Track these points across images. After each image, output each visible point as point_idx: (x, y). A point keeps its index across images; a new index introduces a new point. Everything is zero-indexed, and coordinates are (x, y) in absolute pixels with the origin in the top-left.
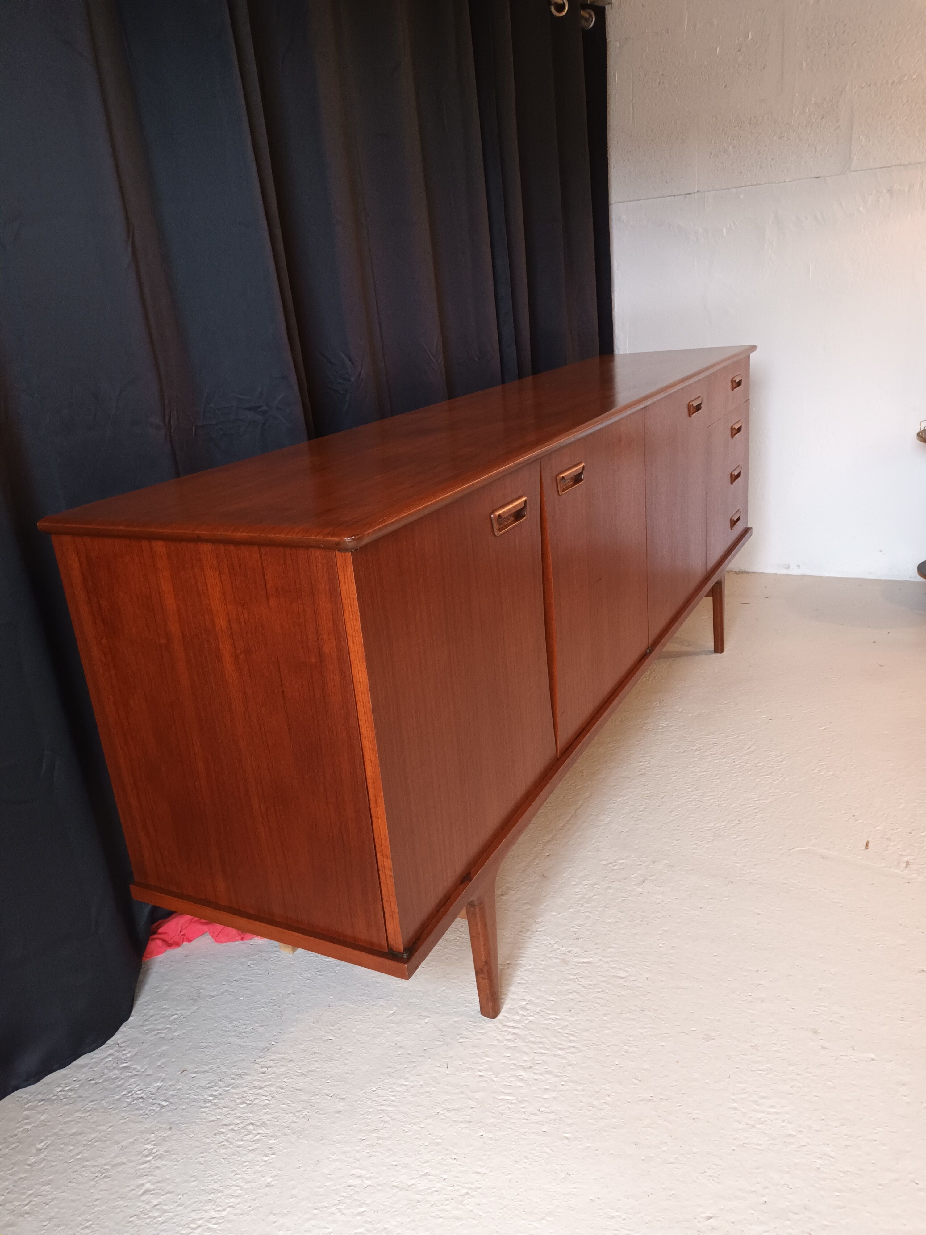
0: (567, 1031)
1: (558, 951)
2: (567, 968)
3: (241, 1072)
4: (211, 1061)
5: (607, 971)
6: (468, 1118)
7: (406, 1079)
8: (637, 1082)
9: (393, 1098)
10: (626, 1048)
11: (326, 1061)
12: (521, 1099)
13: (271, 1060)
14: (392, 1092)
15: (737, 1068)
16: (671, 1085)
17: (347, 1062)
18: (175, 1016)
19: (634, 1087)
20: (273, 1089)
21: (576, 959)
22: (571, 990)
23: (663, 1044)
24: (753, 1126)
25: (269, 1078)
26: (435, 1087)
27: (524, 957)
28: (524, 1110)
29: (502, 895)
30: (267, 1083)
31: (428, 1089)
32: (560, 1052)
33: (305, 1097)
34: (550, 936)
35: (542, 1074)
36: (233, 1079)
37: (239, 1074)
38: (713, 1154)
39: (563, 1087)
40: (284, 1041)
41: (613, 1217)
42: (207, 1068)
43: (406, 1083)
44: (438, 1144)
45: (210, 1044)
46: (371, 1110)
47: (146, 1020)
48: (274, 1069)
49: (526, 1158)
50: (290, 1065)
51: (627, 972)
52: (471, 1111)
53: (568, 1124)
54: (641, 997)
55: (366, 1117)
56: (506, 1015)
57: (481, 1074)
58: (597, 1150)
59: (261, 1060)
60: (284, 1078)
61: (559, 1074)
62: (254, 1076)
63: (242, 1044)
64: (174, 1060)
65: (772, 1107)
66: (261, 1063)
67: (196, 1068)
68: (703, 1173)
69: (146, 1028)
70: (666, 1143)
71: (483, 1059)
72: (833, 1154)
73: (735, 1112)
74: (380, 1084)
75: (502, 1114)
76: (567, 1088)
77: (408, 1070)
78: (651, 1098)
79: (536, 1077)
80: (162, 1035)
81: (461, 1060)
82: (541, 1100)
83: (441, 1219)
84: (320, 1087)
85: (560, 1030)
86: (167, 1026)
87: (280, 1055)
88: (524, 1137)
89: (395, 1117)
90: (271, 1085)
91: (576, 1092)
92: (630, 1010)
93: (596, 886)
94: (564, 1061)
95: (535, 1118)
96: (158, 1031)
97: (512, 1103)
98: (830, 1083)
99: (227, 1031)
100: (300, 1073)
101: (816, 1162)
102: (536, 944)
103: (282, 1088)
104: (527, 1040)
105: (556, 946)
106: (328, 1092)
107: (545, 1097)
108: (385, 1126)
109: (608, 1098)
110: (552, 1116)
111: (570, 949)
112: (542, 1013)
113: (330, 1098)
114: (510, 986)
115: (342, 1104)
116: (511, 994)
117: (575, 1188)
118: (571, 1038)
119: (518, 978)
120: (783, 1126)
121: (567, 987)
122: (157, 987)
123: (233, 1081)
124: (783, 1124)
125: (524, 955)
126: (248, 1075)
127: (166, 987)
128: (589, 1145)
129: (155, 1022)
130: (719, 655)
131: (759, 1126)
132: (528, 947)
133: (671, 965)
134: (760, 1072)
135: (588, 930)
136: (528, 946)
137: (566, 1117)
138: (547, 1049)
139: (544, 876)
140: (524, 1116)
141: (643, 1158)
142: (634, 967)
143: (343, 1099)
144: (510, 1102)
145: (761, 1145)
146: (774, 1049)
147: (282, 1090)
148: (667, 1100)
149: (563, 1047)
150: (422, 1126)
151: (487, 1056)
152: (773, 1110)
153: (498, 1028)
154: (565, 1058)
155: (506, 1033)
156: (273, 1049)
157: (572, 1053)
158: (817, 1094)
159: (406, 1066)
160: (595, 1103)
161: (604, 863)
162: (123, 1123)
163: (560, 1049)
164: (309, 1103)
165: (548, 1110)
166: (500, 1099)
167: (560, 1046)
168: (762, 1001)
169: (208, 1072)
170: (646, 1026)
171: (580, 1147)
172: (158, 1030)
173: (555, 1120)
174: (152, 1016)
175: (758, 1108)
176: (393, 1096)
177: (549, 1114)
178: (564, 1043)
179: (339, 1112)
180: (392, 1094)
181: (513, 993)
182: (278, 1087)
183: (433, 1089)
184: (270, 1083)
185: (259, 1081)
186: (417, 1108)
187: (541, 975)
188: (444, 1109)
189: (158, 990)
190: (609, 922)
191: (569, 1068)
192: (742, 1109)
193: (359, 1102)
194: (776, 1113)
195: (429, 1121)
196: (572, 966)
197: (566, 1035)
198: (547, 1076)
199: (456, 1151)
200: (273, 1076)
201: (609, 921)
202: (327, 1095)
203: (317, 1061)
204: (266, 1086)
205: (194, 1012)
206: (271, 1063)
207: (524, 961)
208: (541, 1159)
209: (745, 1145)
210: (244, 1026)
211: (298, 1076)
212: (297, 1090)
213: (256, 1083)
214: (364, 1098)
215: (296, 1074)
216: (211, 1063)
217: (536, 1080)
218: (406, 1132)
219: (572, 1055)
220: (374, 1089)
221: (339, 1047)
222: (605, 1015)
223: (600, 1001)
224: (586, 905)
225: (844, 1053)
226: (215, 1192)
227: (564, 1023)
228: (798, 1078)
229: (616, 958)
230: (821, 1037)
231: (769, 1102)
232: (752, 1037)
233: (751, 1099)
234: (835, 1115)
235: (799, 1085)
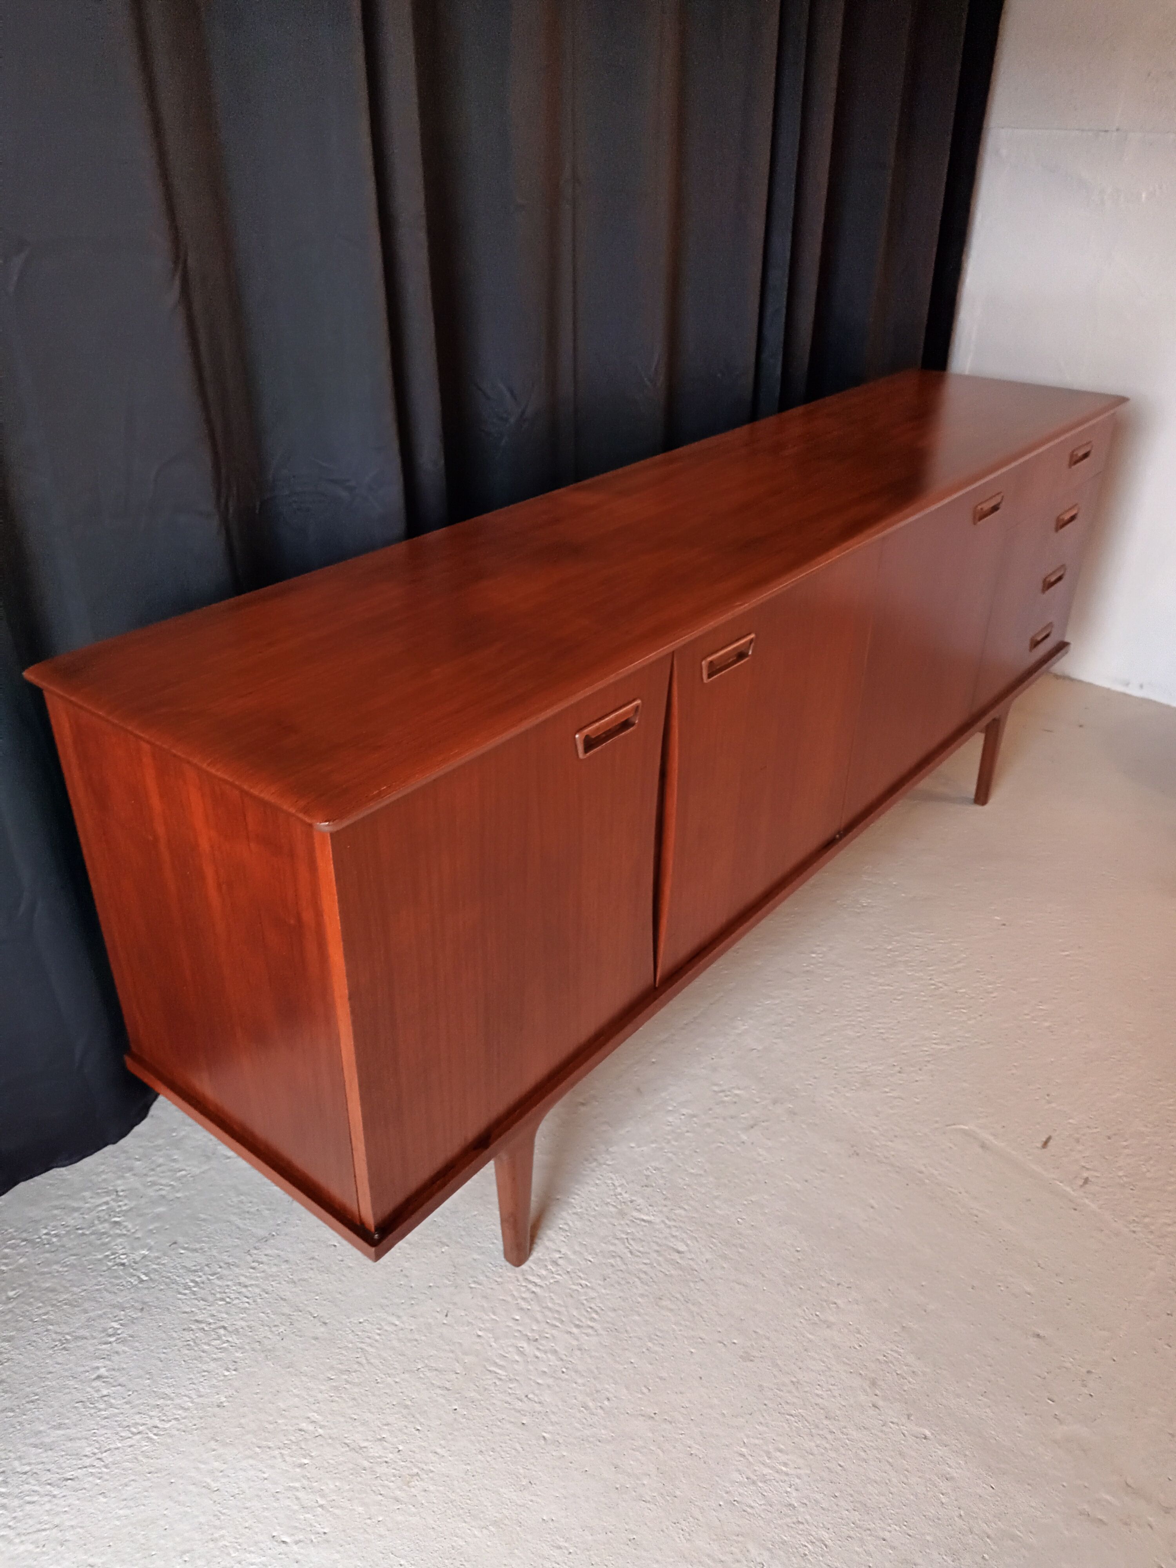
0: (592, 1305)
1: (619, 1197)
2: (622, 1222)
3: (230, 1260)
4: (204, 1239)
5: (666, 1238)
6: (448, 1385)
7: (399, 1317)
8: (645, 1390)
9: (378, 1337)
10: (650, 1344)
11: (323, 1271)
12: (512, 1376)
13: (266, 1255)
14: (379, 1329)
15: (765, 1405)
16: (683, 1405)
17: (343, 1278)
18: (183, 1173)
19: (640, 1396)
20: (257, 1291)
21: (636, 1214)
22: (615, 1252)
23: (693, 1350)
24: (754, 1483)
25: (257, 1277)
26: (426, 1336)
27: (578, 1195)
28: (510, 1391)
29: (583, 1104)
30: (254, 1282)
31: (417, 1337)
32: (575, 1330)
33: (286, 1310)
34: (617, 1175)
35: (545, 1352)
36: (220, 1267)
37: (228, 1263)
38: (696, 1503)
39: (563, 1375)
40: (286, 1235)
41: (560, 1548)
42: (198, 1246)
43: (397, 1323)
44: (407, 1407)
45: (209, 1217)
46: (350, 1345)
47: (153, 1170)
48: (266, 1267)
49: (493, 1450)
50: (284, 1266)
51: (687, 1245)
52: (454, 1376)
53: (552, 1422)
54: (692, 1285)
55: (343, 1352)
56: (533, 1266)
57: (480, 1333)
58: (571, 1463)
59: (255, 1252)
60: (273, 1281)
61: (564, 1357)
62: (243, 1270)
63: (241, 1226)
64: (168, 1227)
65: (785, 1465)
66: (254, 1256)
67: (187, 1243)
68: (675, 1523)
69: (149, 1179)
70: (649, 1475)
71: (488, 1316)
72: (829, 1543)
73: (742, 1459)
74: (370, 1316)
75: (486, 1389)
76: (567, 1377)
77: (403, 1306)
78: (653, 1415)
79: (538, 1354)
80: (163, 1193)
81: (465, 1310)
82: (533, 1384)
83: (380, 1496)
84: (306, 1302)
85: (585, 1302)
86: (172, 1183)
87: (276, 1251)
88: (499, 1423)
89: (372, 1361)
90: (257, 1286)
91: (575, 1385)
92: (673, 1297)
93: (695, 1119)
94: (575, 1343)
95: (519, 1405)
96: (161, 1187)
97: (500, 1379)
98: (863, 1454)
99: (231, 1206)
100: (292, 1279)
101: (806, 1546)
102: (598, 1182)
103: (267, 1293)
104: (544, 1305)
105: (619, 1190)
106: (312, 1311)
107: (540, 1381)
108: (359, 1369)
109: (606, 1403)
110: (538, 1407)
111: (633, 1198)
112: (573, 1275)
113: (312, 1318)
114: (550, 1229)
115: (322, 1329)
116: (548, 1240)
117: (532, 1501)
118: (594, 1315)
119: (562, 1222)
120: (787, 1492)
121: (612, 1248)
122: (174, 1130)
123: (219, 1270)
124: (789, 1490)
125: (579, 1192)
126: (238, 1266)
127: (183, 1133)
128: (565, 1454)
129: (162, 1175)
130: (979, 808)
131: (760, 1484)
132: (588, 1183)
133: (741, 1250)
134: (788, 1417)
135: (663, 1177)
136: (588, 1181)
137: (553, 1413)
138: (562, 1322)
139: (638, 1090)
140: (508, 1399)
141: (618, 1486)
142: (697, 1241)
143: (325, 1323)
144: (499, 1376)
145: (752, 1507)
146: (816, 1391)
147: (266, 1295)
148: (671, 1423)
149: (581, 1324)
150: (397, 1380)
151: (494, 1313)
152: (784, 1469)
153: (518, 1280)
154: (577, 1340)
155: (523, 1289)
156: (272, 1241)
157: (587, 1335)
158: (842, 1464)
159: (403, 1301)
160: (591, 1404)
161: (716, 1088)
162: (97, 1290)
163: (577, 1326)
164: (290, 1318)
165: (536, 1399)
166: (490, 1371)
167: (577, 1323)
168: (828, 1327)
169: (197, 1252)
170: (683, 1323)
171: (554, 1453)
172: (162, 1185)
173: (539, 1413)
174: (160, 1166)
175: (768, 1461)
176: (379, 1335)
177: (536, 1405)
178: (583, 1320)
179: (316, 1339)
180: (378, 1331)
181: (549, 1240)
182: (264, 1290)
183: (423, 1338)
184: (257, 1282)
185: (246, 1277)
186: (399, 1357)
187: (589, 1223)
188: (427, 1366)
189: (174, 1134)
190: (691, 1174)
191: (578, 1353)
192: (750, 1458)
193: (341, 1332)
194: (787, 1474)
195: (407, 1376)
196: (628, 1222)
197: (589, 1310)
198: (549, 1355)
199: (422, 1420)
200: (262, 1275)
201: (692, 1171)
202: (311, 1314)
203: (312, 1269)
204: (252, 1285)
205: (203, 1172)
206: (264, 1259)
207: (575, 1200)
208: (508, 1456)
209: (735, 1503)
210: (250, 1205)
211: (288, 1282)
212: (282, 1299)
213: (242, 1279)
214: (347, 1329)
215: (287, 1279)
216: (203, 1242)
217: (537, 1357)
218: (378, 1383)
219: (586, 1338)
220: (361, 1320)
221: (340, 1258)
222: (642, 1295)
223: (642, 1276)
224: (674, 1143)
225: (895, 1420)
226: (165, 1396)
227: (593, 1294)
228: (829, 1436)
229: (681, 1224)
230: (877, 1392)
231: (783, 1458)
232: (798, 1370)
233: (765, 1448)
234: (852, 1496)
235: (827, 1446)
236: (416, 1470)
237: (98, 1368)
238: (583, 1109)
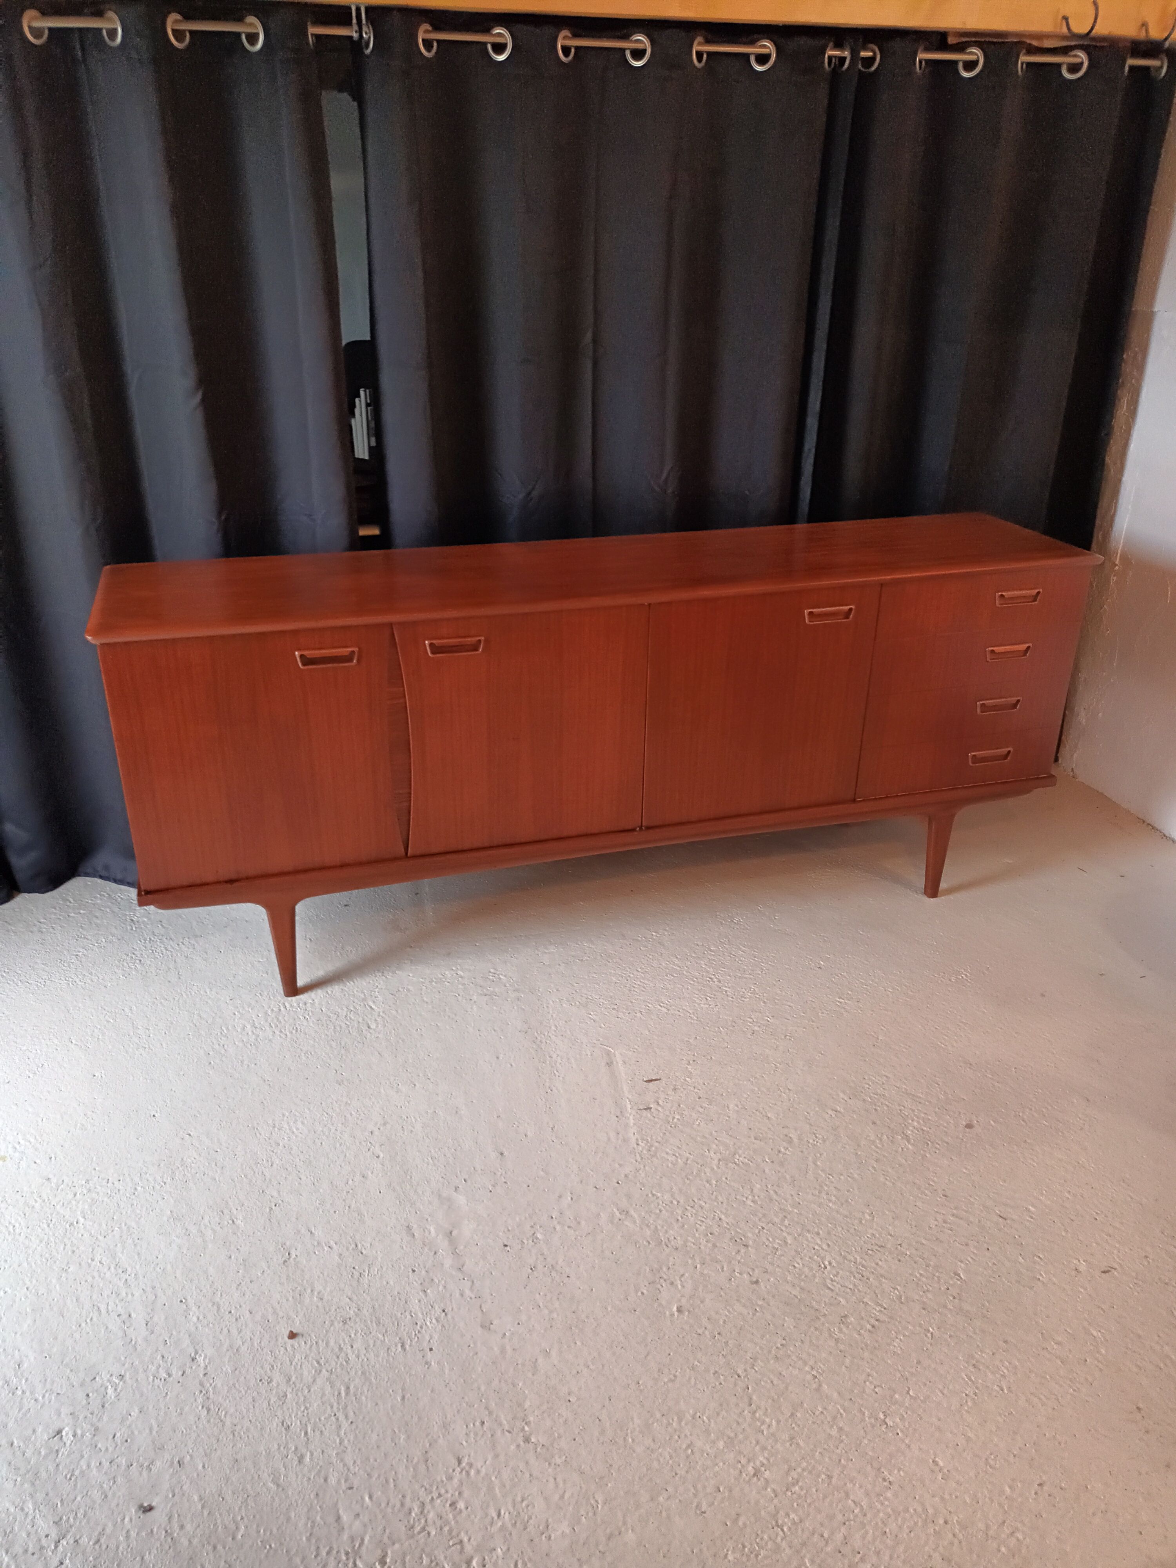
0: (298, 1028)
1: (373, 993)
2: (360, 1003)
5: (371, 1020)
6: (198, 1024)
7: (211, 991)
8: (276, 1070)
9: (193, 993)
10: (303, 1055)
12: (228, 1035)
15: (321, 1103)
16: (285, 1083)
19: (271, 1070)
20: (170, 953)
21: (371, 1003)
22: (339, 1013)
23: (319, 1067)
24: (274, 1127)
25: (176, 949)
26: (213, 1003)
28: (219, 1040)
30: (172, 950)
31: (209, 1001)
32: (278, 1033)
33: (171, 966)
34: (385, 983)
35: (254, 1034)
38: (239, 1120)
39: (250, 1045)
43: (208, 992)
44: (172, 1023)
46: (179, 991)
48: (184, 947)
49: (185, 1055)
50: (191, 950)
51: (377, 1027)
52: (205, 1022)
53: (221, 1059)
54: (356, 1043)
55: (173, 991)
57: (236, 1013)
58: (209, 1077)
60: (180, 953)
61: (259, 1040)
65: (297, 1129)
68: (221, 1121)
70: (234, 1099)
71: (249, 1008)
73: (281, 1116)
74: (201, 984)
75: (211, 1034)
76: (250, 1047)
77: (219, 988)
78: (266, 1080)
79: (250, 1033)
81: (242, 1001)
82: (233, 1042)
83: (122, 1047)
84: (182, 967)
85: (297, 1025)
88: (199, 1048)
89: (180, 1000)
91: (249, 1052)
92: (340, 1043)
93: (460, 978)
94: (271, 1037)
95: (216, 1046)
97: (222, 1033)
98: (338, 1145)
100: (188, 955)
102: (371, 982)
104: (278, 1016)
105: (377, 990)
106: (181, 971)
107: (237, 1043)
108: (171, 1000)
109: (253, 1065)
110: (223, 1051)
111: (379, 997)
112: (307, 1012)
113: (177, 974)
115: (176, 980)
117: (176, 1081)
118: (294, 1032)
120: (283, 1138)
121: (339, 1011)
123: (165, 939)
124: (285, 1138)
128: (211, 1073)
131: (276, 1129)
132: (365, 980)
133: (401, 1042)
134: (325, 1113)
135: (407, 995)
137: (226, 1056)
138: (277, 1027)
139: (449, 954)
140: (215, 1042)
141: (216, 1095)
142: (385, 1028)
143: (180, 978)
146: (353, 1112)
147: (171, 957)
148: (270, 1086)
150: (181, 1012)
151: (252, 1009)
152: (295, 1130)
153: (279, 1002)
154: (274, 1036)
155: (277, 1006)
156: (198, 939)
157: (281, 1037)
158: (323, 1143)
159: (221, 986)
160: (246, 1062)
161: (492, 971)
163: (281, 1032)
164: (169, 969)
165: (226, 1048)
166: (222, 1028)
167: (283, 1031)
169: (165, 929)
170: (330, 1055)
171: (207, 1070)
173: (221, 1053)
175: (292, 1123)
176: (195, 993)
178: (287, 1031)
179: (169, 982)
180: (197, 991)
182: (172, 954)
183: (211, 1003)
185: (172, 947)
186: (193, 1004)
187: (342, 996)
188: (199, 1013)
190: (423, 1000)
191: (267, 1041)
192: (286, 1117)
193: (182, 984)
194: (293, 1132)
195: (186, 1012)
196: (362, 1004)
197: (295, 1028)
198: (254, 1036)
199: (172, 1031)
200: (179, 949)
202: (179, 972)
203: (200, 956)
204: (170, 950)
207: (350, 984)
208: (188, 1060)
209: (256, 1130)
210: (207, 921)
212: (175, 961)
214: (186, 985)
215: (186, 955)
217: (248, 1034)
218: (172, 1009)
219: (279, 1038)
220: (195, 984)
222: (326, 1035)
223: (338, 1028)
224: (433, 983)
225: (373, 1142)
226: (91, 974)
227: (305, 1023)
228: (333, 1131)
229: (387, 1017)
230: (381, 1128)
231: (300, 1125)
232: (356, 1100)
233: (298, 1118)
234: (310, 1156)
235: (327, 1133)
236: (147, 1046)
237: (80, 952)
238: (409, 949)
